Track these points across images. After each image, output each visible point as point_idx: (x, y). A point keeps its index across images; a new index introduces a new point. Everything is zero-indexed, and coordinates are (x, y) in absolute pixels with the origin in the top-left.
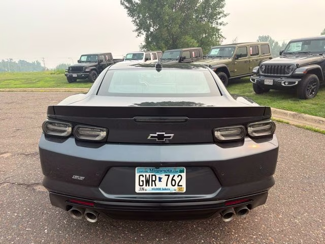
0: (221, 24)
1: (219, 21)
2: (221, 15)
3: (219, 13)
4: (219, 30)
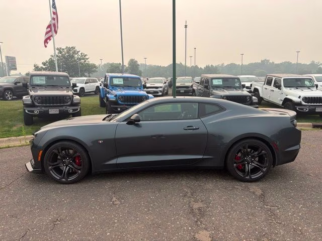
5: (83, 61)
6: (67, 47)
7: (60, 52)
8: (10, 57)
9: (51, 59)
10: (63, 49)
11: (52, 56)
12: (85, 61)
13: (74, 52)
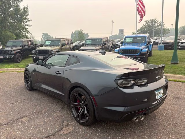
0: (27, 25)
1: (26, 24)
2: (27, 20)
3: (26, 19)
4: (27, 28)
5: (160, 27)
6: (151, 20)
7: (147, 23)
8: (121, 29)
9: (141, 28)
10: (149, 21)
11: (142, 26)
12: (162, 27)
13: (155, 22)
